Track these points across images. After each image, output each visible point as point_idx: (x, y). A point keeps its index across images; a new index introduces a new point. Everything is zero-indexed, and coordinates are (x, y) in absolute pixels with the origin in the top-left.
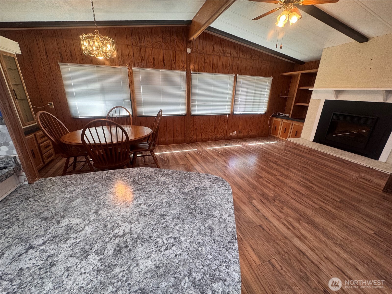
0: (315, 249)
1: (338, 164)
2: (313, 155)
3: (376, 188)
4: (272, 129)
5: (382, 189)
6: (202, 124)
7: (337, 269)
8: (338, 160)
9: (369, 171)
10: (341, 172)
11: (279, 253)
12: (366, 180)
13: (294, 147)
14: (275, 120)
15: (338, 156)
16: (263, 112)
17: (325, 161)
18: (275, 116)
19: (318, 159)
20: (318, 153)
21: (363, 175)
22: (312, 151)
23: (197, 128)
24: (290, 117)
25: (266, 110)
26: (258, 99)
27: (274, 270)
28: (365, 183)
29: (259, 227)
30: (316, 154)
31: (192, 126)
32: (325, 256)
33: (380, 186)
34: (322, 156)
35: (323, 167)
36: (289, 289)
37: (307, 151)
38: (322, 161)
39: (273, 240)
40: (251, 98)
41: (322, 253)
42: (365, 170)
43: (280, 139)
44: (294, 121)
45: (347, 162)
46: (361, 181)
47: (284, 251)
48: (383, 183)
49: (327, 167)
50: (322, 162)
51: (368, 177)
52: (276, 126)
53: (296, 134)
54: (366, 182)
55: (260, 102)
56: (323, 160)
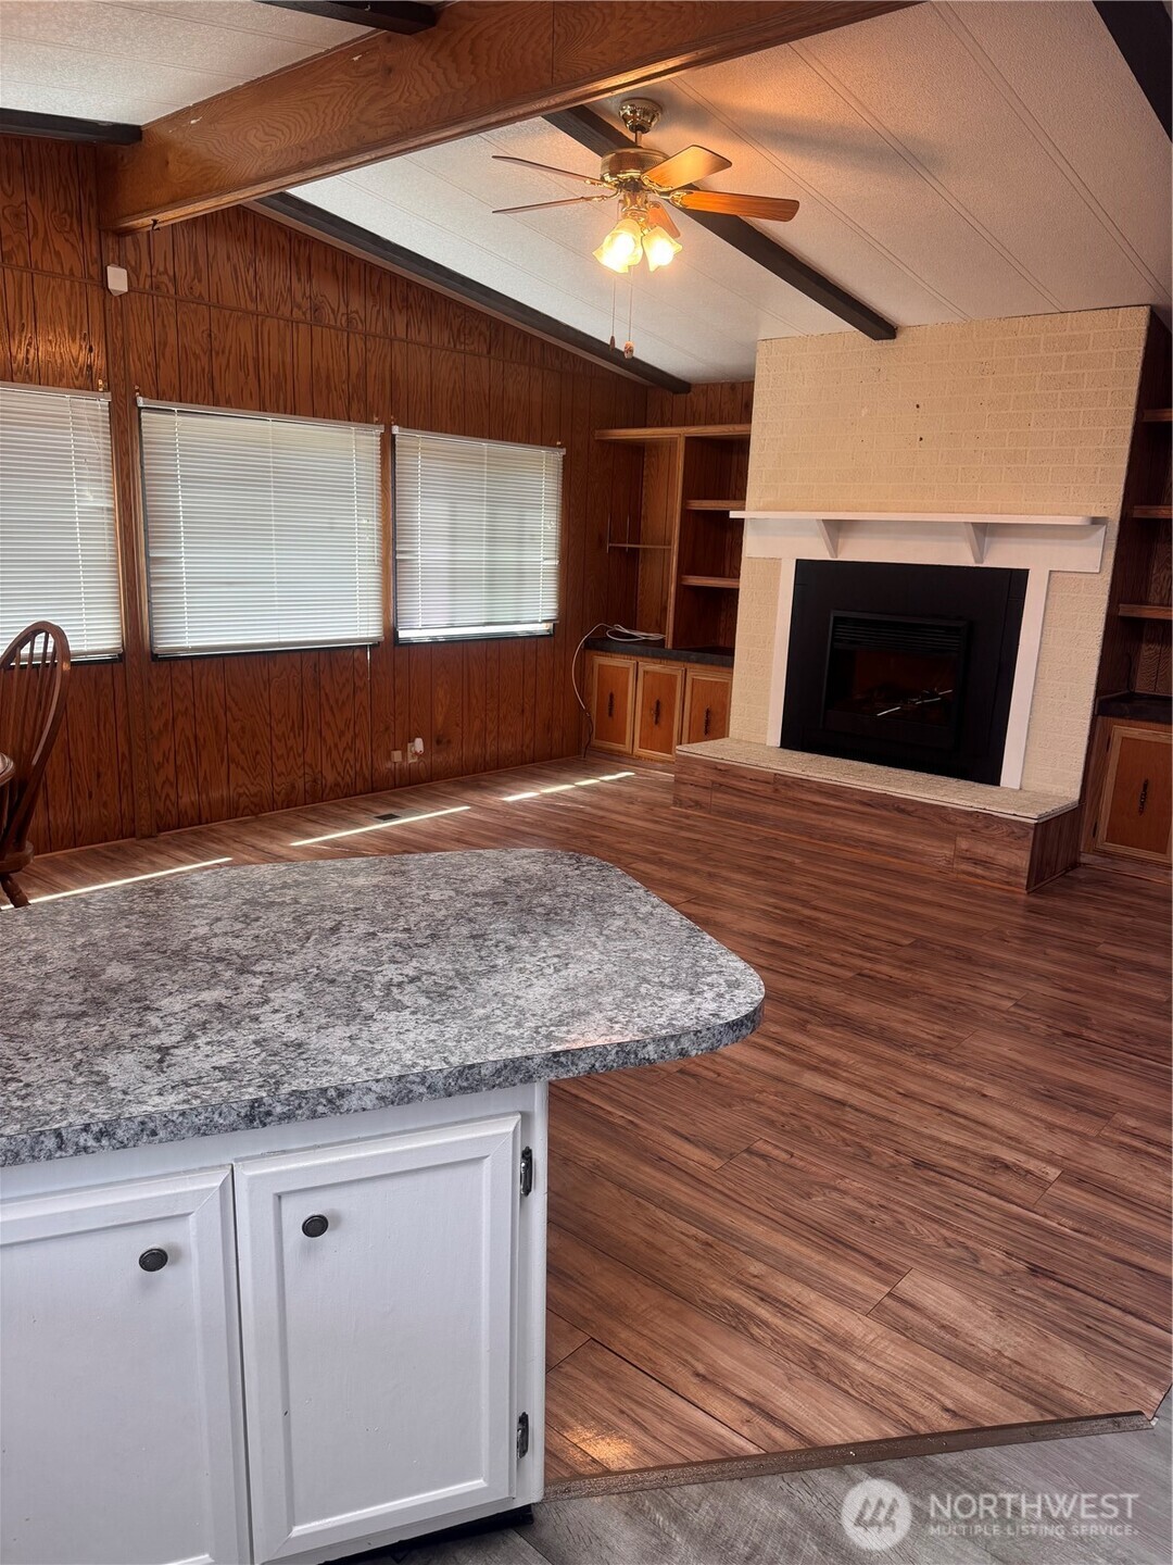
0: (871, 1084)
1: (883, 822)
2: (795, 804)
3: (1008, 883)
4: (594, 712)
5: (1025, 882)
6: (226, 708)
7: (938, 1111)
8: (884, 807)
9: (979, 825)
10: (897, 852)
11: (772, 1123)
12: (977, 862)
13: (713, 782)
14: (601, 667)
15: (877, 787)
16: (542, 628)
17: (840, 822)
18: (598, 644)
19: (813, 816)
20: (810, 790)
21: (963, 844)
22: (785, 784)
23: (196, 738)
24: (669, 645)
25: (552, 615)
26: (508, 556)
27: (769, 1165)
28: (977, 876)
29: (678, 1074)
30: (804, 797)
31: (166, 725)
32: (901, 1091)
33: (1013, 871)
34: (826, 801)
35: (836, 846)
36: (827, 1191)
37: (768, 791)
38: (828, 822)
39: (738, 1096)
40: (475, 554)
41: (890, 1088)
42: (969, 826)
43: (640, 757)
44: (688, 665)
45: (911, 808)
46: (964, 872)
47: (783, 1114)
48: (1020, 859)
49: (849, 845)
50: (829, 825)
51: (982, 849)
52: (612, 696)
53: (707, 722)
54: (979, 871)
55: (520, 574)
56: (831, 819)
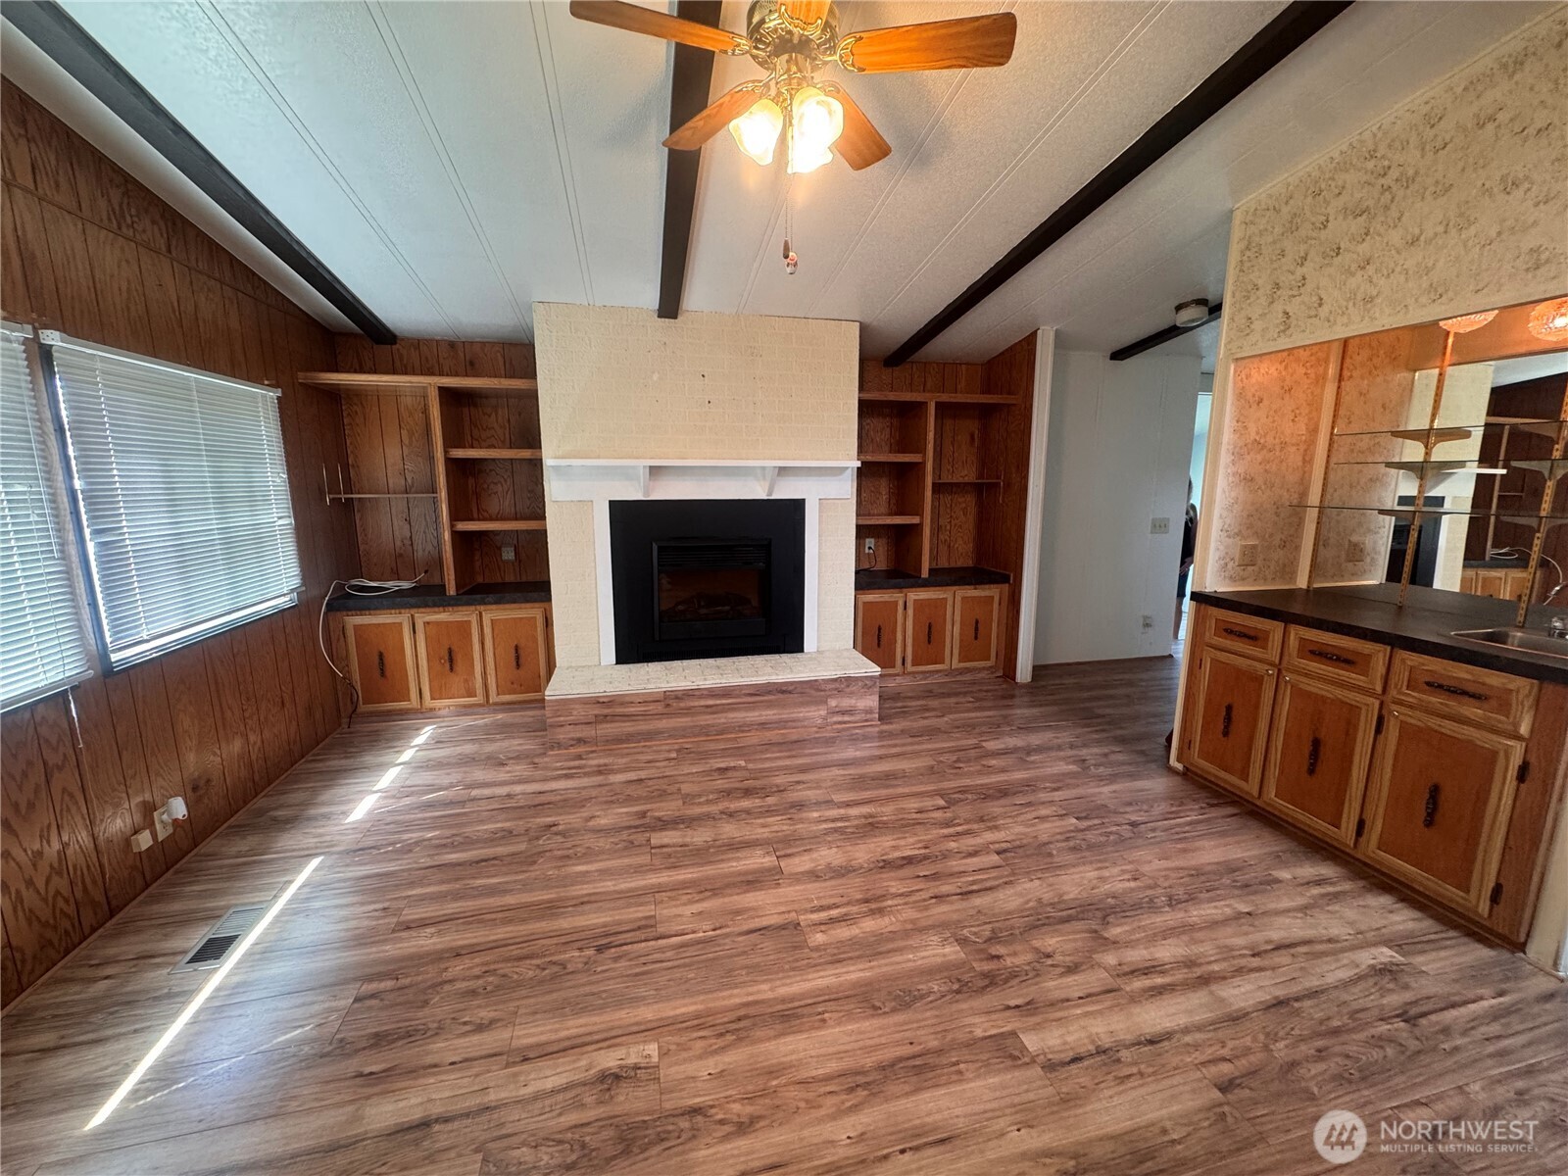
1: (770, 705)
2: (689, 712)
3: (866, 721)
4: (356, 677)
5: (877, 716)
8: (769, 693)
9: (843, 686)
10: (782, 724)
12: (843, 713)
13: (596, 716)
14: (357, 628)
15: (761, 680)
16: (283, 602)
17: (731, 715)
18: (344, 601)
19: (708, 717)
20: (701, 697)
21: (833, 703)
22: (677, 698)
24: (451, 591)
28: (845, 723)
30: (696, 704)
33: (869, 711)
34: (718, 702)
37: (659, 708)
38: (721, 719)
42: (835, 689)
43: (432, 710)
44: (482, 608)
45: (791, 688)
46: (836, 722)
48: (872, 701)
49: (743, 731)
50: (723, 720)
51: (846, 703)
52: (381, 655)
53: (518, 658)
54: (846, 718)
56: (724, 715)
